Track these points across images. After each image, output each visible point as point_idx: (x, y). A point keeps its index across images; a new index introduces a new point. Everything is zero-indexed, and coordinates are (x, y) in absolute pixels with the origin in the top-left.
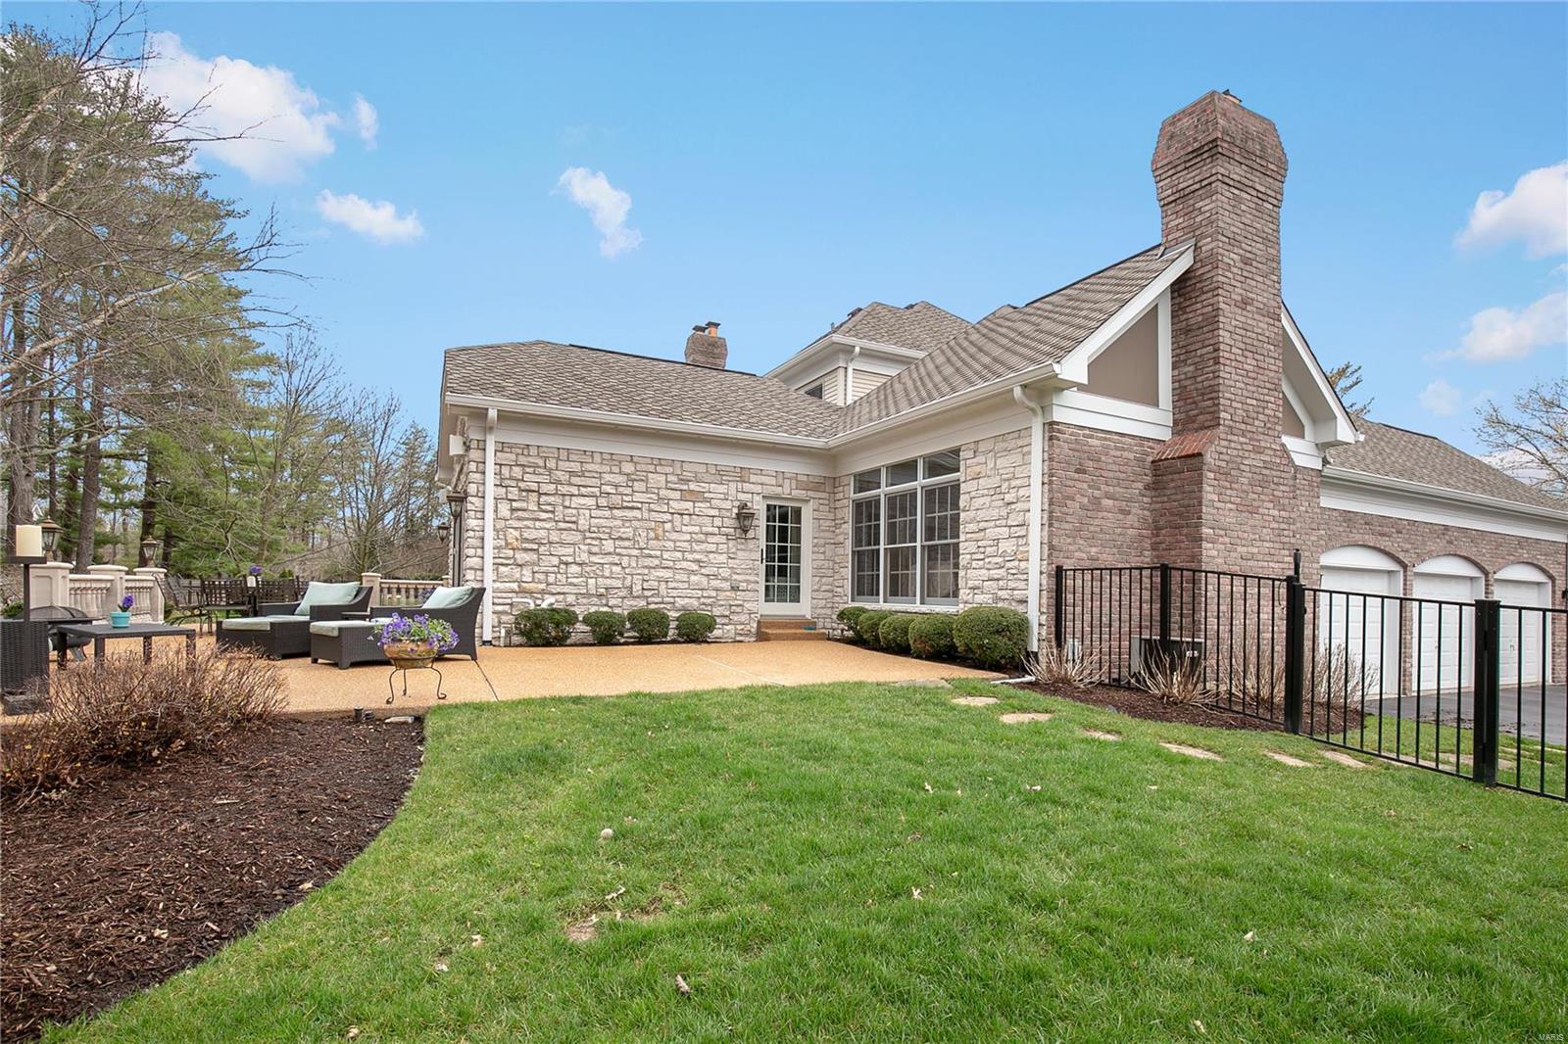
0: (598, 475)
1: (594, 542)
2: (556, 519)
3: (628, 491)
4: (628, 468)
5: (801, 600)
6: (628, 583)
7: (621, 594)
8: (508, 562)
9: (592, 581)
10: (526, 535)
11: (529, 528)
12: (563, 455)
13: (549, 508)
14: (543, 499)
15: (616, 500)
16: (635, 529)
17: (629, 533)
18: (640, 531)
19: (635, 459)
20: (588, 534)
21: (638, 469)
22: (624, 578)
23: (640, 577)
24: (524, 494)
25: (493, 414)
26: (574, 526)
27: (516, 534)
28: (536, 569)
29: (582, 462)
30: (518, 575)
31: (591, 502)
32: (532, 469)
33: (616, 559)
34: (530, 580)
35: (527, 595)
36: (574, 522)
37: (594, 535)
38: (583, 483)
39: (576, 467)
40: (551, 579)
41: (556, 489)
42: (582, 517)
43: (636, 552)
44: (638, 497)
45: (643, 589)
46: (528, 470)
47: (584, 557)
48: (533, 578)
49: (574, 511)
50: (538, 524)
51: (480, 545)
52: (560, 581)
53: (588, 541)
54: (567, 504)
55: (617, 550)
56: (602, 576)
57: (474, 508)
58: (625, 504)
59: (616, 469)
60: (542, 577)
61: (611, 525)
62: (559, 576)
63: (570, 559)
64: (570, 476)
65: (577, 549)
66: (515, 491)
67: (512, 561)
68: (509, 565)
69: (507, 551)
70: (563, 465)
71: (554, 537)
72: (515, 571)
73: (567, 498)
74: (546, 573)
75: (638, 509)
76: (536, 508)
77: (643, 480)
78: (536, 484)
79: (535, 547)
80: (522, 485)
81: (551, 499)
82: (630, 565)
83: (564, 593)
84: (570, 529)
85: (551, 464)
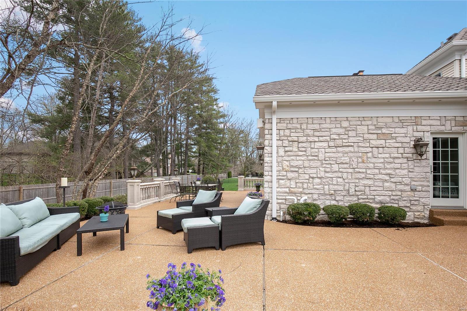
0: (328, 130)
1: (328, 166)
2: (307, 155)
3: (346, 137)
4: (345, 124)
5: (460, 197)
6: (347, 187)
7: (343, 194)
8: (283, 178)
9: (326, 187)
10: (292, 164)
11: (293, 160)
12: (310, 121)
13: (303, 149)
14: (300, 145)
15: (339, 142)
16: (350, 158)
17: (347, 160)
18: (353, 159)
19: (349, 119)
20: (324, 162)
21: (351, 124)
22: (344, 185)
23: (354, 184)
24: (291, 143)
25: (275, 104)
26: (316, 158)
27: (287, 163)
28: (297, 181)
29: (320, 124)
30: (288, 184)
31: (325, 144)
32: (295, 130)
33: (340, 175)
34: (294, 187)
35: (293, 195)
36: (317, 156)
37: (327, 162)
38: (321, 135)
39: (317, 127)
40: (305, 186)
41: (307, 139)
42: (320, 153)
43: (351, 170)
44: (351, 140)
45: (355, 191)
46: (292, 131)
47: (322, 174)
48: (296, 186)
49: (317, 150)
50: (298, 158)
51: (270, 170)
52: (310, 187)
53: (324, 165)
54: (313, 146)
55: (340, 170)
56: (332, 184)
57: (268, 152)
58: (344, 144)
59: (339, 126)
60: (300, 185)
61: (337, 156)
62: (309, 185)
63: (315, 176)
64: (314, 132)
65: (318, 170)
66: (286, 142)
67: (285, 178)
68: (285, 179)
69: (283, 172)
70: (310, 126)
71: (306, 164)
72: (288, 182)
73: (313, 143)
74: (303, 183)
75: (352, 146)
76: (297, 150)
77: (354, 130)
78: (297, 138)
79: (297, 170)
80: (290, 139)
81: (304, 145)
82: (347, 177)
83: (312, 194)
84: (315, 160)
85: (304, 126)
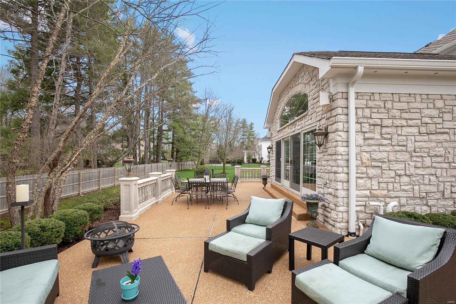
0: (418, 111)
1: (418, 160)
2: (393, 144)
3: (440, 120)
4: (440, 104)
6: (441, 188)
7: (436, 197)
8: (363, 176)
9: (416, 188)
10: (374, 156)
11: (376, 151)
13: (389, 136)
14: (384, 130)
15: (432, 128)
16: (446, 149)
17: (441, 151)
18: (450, 150)
19: (444, 97)
20: (414, 154)
21: (446, 104)
22: (438, 185)
23: (449, 184)
24: (372, 127)
25: (361, 70)
26: (404, 148)
27: (367, 156)
28: (381, 180)
29: (408, 102)
30: (369, 185)
31: (415, 130)
32: (377, 110)
33: (433, 171)
34: (377, 188)
35: (375, 199)
36: (404, 146)
37: (418, 154)
38: (410, 117)
39: (404, 106)
40: (391, 187)
41: (393, 123)
42: (409, 142)
43: (446, 165)
44: (447, 125)
45: (451, 192)
46: (375, 110)
47: (412, 170)
48: (379, 187)
49: (405, 138)
50: (382, 148)
51: (345, 165)
52: (396, 188)
53: (414, 159)
54: (399, 132)
55: (434, 165)
56: (424, 184)
57: (341, 140)
58: (438, 130)
59: (431, 105)
60: (384, 185)
61: (429, 146)
62: (395, 185)
63: (403, 172)
64: (401, 112)
65: (407, 165)
66: (367, 125)
67: (365, 176)
68: (364, 178)
69: (363, 168)
70: (397, 105)
71: (392, 157)
72: (367, 182)
73: (399, 128)
74: (387, 183)
75: (447, 133)
76: (379, 137)
77: (449, 112)
78: (379, 120)
79: (380, 164)
80: (371, 121)
81: (389, 130)
82: (442, 175)
83: (399, 197)
84: (402, 151)
85: (389, 105)
